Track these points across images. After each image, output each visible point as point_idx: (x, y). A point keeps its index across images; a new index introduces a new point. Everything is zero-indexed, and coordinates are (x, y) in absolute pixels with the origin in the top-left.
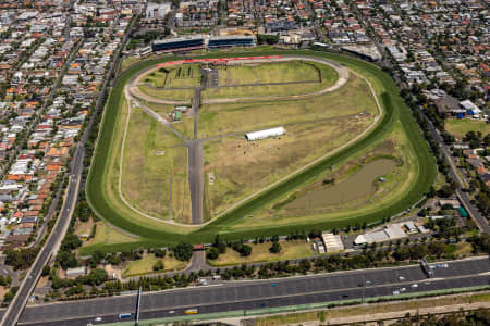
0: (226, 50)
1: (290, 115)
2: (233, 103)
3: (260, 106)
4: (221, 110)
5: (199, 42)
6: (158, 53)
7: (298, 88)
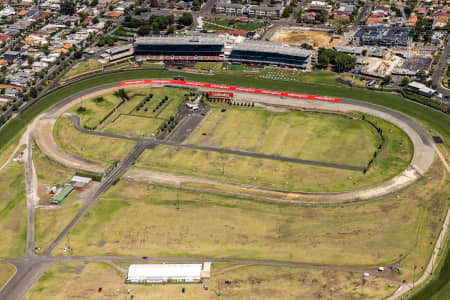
0: (256, 70)
1: (244, 239)
2: (170, 187)
3: (210, 204)
4: (142, 199)
5: (215, 50)
6: (140, 59)
7: (311, 177)
